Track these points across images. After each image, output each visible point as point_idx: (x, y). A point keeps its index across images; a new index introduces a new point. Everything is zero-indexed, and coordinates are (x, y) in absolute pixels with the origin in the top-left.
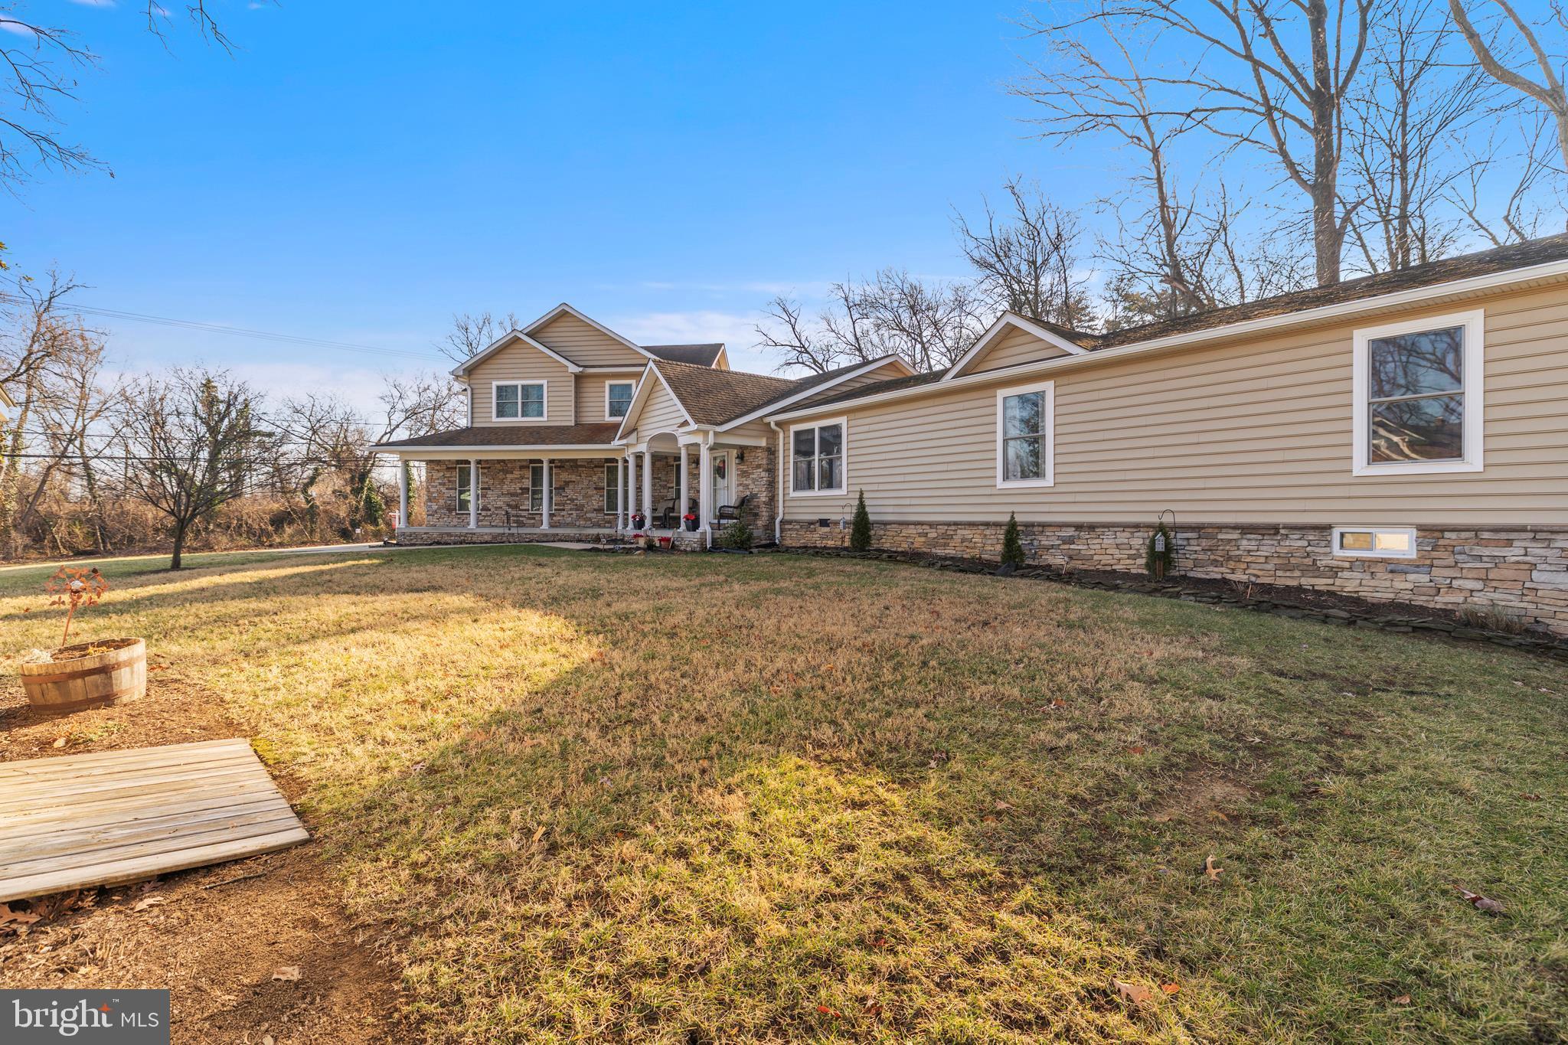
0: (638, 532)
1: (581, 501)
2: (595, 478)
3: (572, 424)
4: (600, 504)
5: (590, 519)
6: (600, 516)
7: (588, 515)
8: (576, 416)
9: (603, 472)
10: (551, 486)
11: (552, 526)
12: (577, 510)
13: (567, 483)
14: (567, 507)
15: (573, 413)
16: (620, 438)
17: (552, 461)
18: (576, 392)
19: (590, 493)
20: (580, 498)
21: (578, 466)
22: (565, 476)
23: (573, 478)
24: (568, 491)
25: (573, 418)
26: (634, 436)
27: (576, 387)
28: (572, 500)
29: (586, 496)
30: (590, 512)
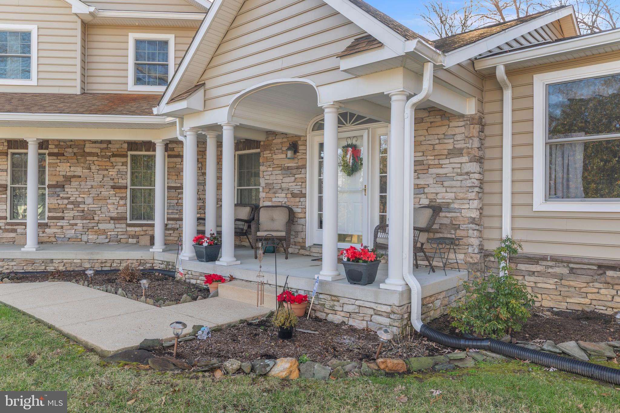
0: (209, 268)
1: (89, 204)
2: (113, 173)
3: (78, 91)
4: (121, 209)
5: (104, 232)
6: (121, 227)
7: (102, 226)
8: (83, 82)
9: (124, 164)
10: (41, 181)
11: (41, 243)
12: (84, 218)
13: (68, 179)
14: (68, 214)
15: (78, 76)
16: (172, 100)
17: (43, 144)
18: (84, 47)
19: (105, 193)
20: (89, 200)
21: (86, 155)
22: (64, 168)
23: (78, 171)
24: (71, 190)
25: (78, 83)
26: (198, 96)
27: (84, 40)
28: (76, 204)
29: (97, 198)
30: (104, 221)
